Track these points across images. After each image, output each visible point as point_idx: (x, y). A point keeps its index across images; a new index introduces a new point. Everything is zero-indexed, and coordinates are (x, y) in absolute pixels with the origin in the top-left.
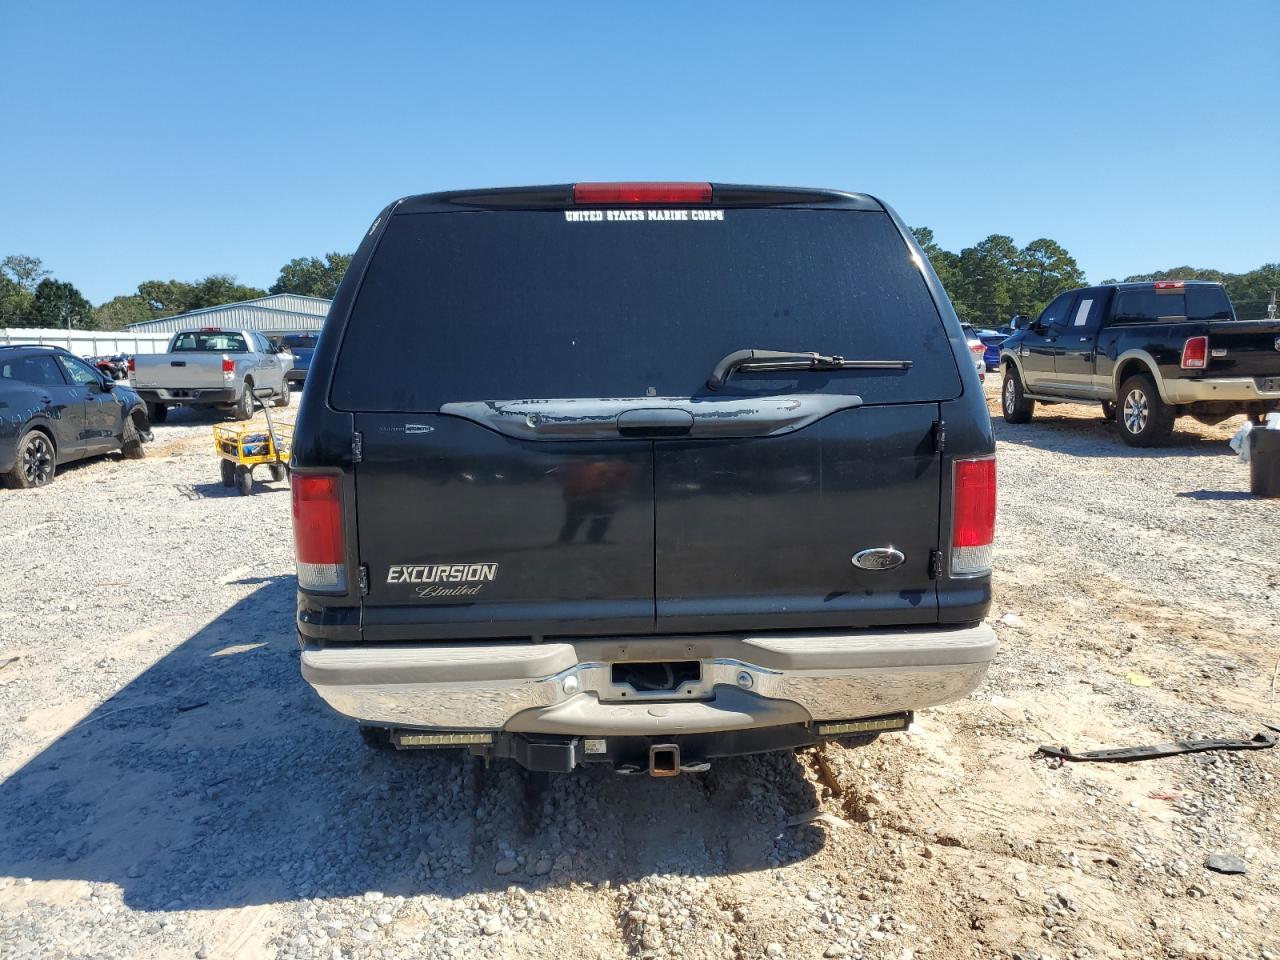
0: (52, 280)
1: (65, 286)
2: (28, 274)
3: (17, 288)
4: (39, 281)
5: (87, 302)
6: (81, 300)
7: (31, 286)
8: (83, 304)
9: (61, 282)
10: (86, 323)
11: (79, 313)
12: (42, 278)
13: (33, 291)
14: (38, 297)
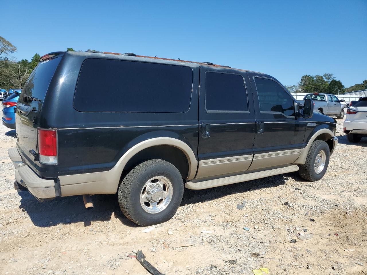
0: (335, 80)
1: (338, 81)
2: (329, 78)
3: (326, 82)
4: (331, 80)
5: (343, 86)
6: (342, 85)
7: (329, 81)
8: (343, 87)
9: (337, 80)
10: (342, 92)
11: (340, 89)
12: (333, 79)
13: (329, 83)
14: (330, 85)
